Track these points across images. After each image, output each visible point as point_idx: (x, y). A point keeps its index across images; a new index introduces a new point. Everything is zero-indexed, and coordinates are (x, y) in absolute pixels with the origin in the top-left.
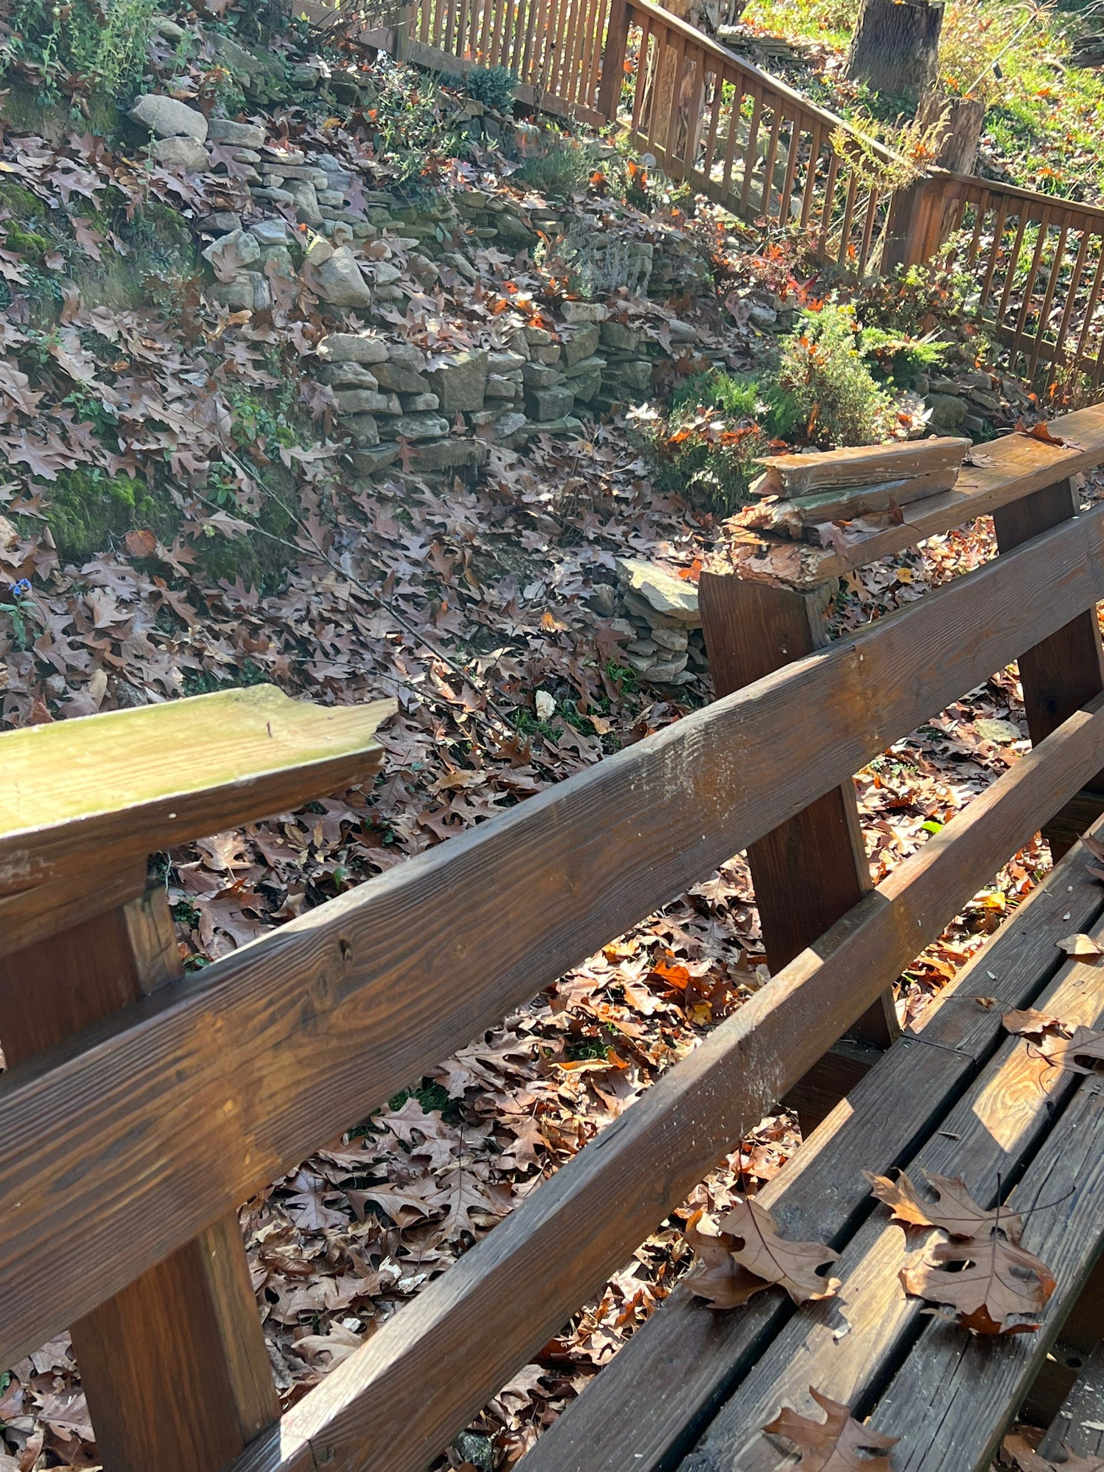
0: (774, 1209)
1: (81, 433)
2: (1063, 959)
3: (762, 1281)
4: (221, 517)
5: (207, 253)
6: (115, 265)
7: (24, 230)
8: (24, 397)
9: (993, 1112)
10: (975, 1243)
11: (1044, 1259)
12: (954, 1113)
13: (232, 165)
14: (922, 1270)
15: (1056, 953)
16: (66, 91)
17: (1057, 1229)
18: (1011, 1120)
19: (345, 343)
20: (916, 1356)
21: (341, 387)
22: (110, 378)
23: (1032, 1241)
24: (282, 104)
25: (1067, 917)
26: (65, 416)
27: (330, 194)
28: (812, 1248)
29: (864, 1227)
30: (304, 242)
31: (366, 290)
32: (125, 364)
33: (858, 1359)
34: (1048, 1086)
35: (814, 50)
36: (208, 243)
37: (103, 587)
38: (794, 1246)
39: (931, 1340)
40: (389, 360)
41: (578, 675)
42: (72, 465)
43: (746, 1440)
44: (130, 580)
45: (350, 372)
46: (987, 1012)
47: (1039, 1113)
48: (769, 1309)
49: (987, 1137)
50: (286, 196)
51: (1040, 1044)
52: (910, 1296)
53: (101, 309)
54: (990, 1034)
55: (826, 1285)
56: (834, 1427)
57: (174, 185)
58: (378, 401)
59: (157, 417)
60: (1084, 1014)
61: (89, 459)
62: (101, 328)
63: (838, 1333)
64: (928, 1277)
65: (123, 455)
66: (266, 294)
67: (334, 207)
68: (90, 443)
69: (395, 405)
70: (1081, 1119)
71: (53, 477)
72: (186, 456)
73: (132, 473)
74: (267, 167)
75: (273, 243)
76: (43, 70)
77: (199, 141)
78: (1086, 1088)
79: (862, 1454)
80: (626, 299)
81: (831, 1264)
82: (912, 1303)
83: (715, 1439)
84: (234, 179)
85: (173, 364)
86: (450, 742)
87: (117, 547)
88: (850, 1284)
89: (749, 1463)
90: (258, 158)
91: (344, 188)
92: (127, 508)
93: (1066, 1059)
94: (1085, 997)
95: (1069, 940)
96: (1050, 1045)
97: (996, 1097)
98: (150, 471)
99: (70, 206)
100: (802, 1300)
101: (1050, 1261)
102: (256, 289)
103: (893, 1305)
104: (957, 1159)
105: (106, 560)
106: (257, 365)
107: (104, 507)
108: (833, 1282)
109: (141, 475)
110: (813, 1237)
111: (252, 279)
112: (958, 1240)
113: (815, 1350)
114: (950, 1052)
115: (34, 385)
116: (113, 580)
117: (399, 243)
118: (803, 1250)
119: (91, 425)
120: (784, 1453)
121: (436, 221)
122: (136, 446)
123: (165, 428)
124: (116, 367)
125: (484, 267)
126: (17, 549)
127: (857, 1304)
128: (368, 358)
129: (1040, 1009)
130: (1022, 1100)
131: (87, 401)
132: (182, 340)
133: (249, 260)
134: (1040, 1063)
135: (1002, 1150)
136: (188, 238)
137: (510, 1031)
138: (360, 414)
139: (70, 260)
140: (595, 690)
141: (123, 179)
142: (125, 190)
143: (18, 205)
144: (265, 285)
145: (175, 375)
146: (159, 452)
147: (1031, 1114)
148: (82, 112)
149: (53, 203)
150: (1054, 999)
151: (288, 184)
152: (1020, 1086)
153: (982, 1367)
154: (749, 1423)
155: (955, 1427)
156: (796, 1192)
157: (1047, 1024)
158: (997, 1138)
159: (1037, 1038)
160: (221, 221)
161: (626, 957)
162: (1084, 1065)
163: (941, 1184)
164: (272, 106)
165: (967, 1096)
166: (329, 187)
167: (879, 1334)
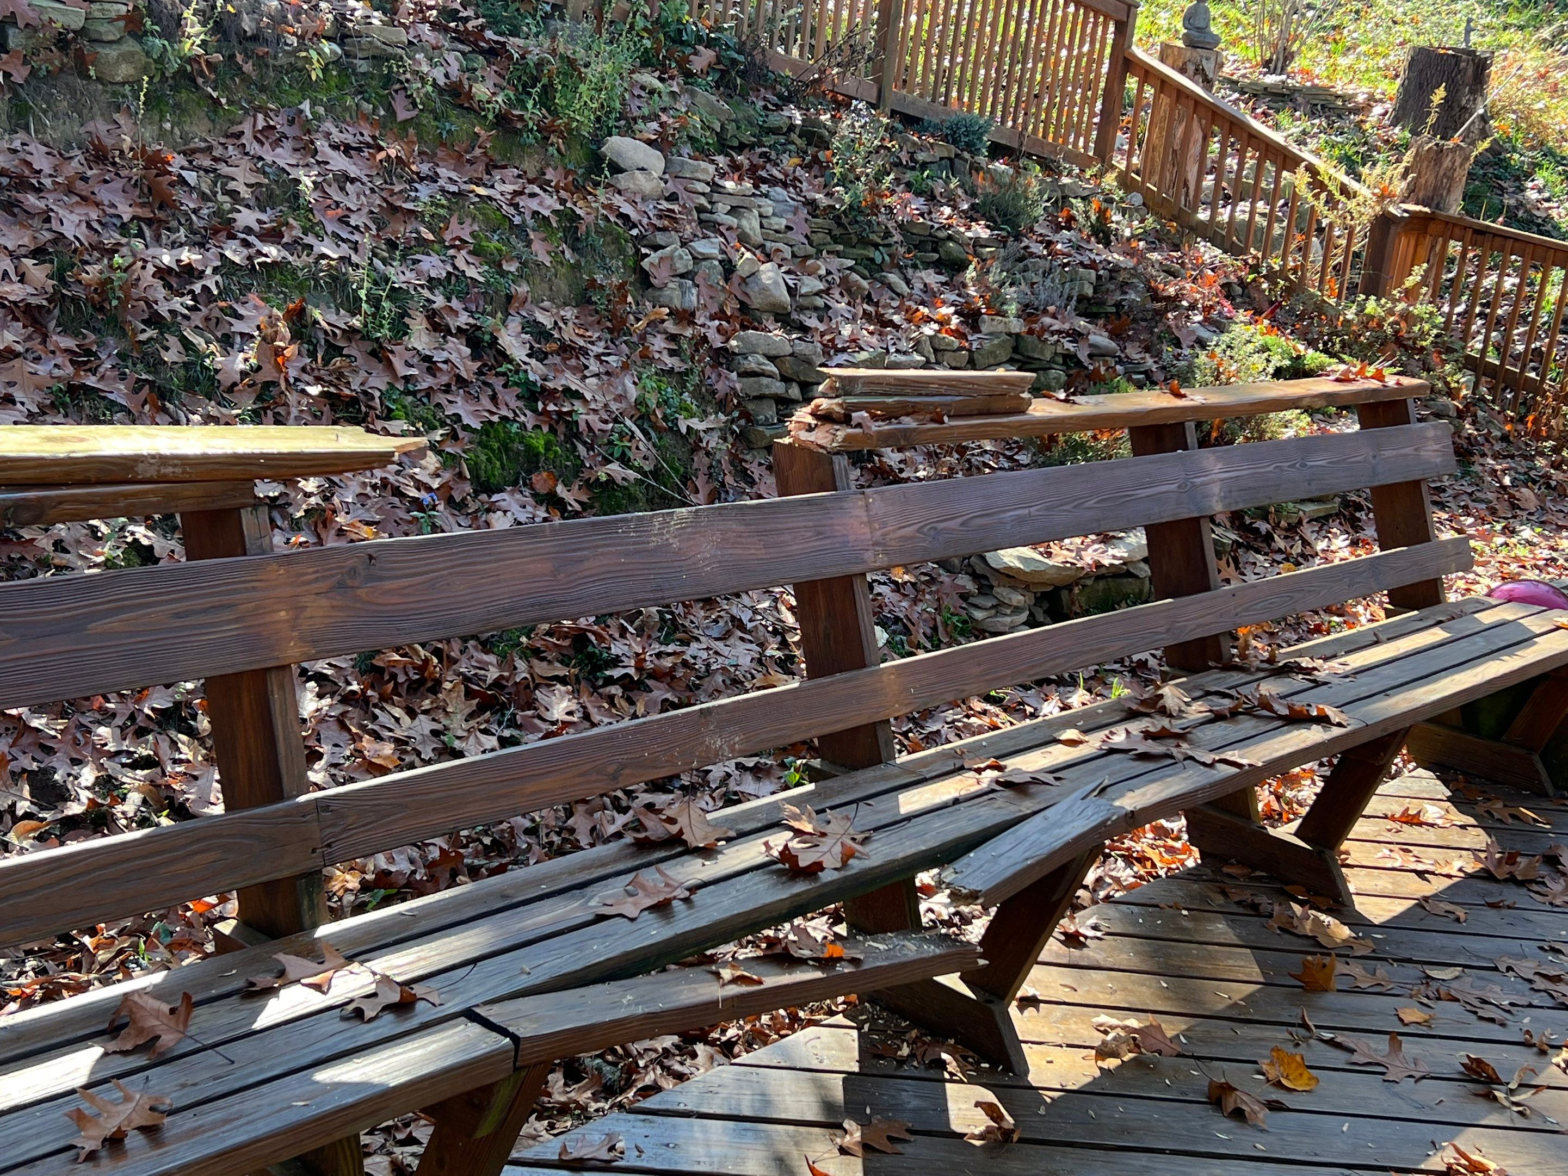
0: (717, 818)
1: (509, 397)
2: (1051, 742)
4: (615, 468)
5: (645, 264)
6: (563, 271)
7: (488, 240)
8: (465, 365)
9: (911, 798)
12: (883, 796)
13: (683, 195)
15: (1048, 739)
16: (545, 132)
17: (895, 844)
18: (920, 802)
19: (753, 339)
20: (748, 876)
21: (744, 374)
22: (541, 356)
23: (874, 846)
24: (752, 147)
25: (1079, 724)
26: (498, 383)
27: (774, 220)
30: (735, 257)
31: (787, 298)
32: (555, 346)
34: (965, 792)
35: (1361, 99)
36: (647, 255)
37: (505, 512)
39: (764, 872)
40: (792, 355)
41: (915, 617)
42: (495, 419)
43: (612, 889)
44: (529, 508)
45: (753, 362)
46: (959, 758)
47: (944, 802)
49: (895, 807)
50: (732, 221)
51: (980, 774)
52: (769, 856)
53: (546, 304)
54: (951, 768)
57: (627, 209)
58: (778, 387)
59: (574, 388)
60: (1033, 766)
61: (511, 415)
62: (541, 317)
65: (541, 414)
66: (694, 299)
67: (777, 231)
68: (514, 403)
69: (795, 392)
70: (970, 806)
71: (477, 425)
72: (593, 418)
73: (546, 429)
74: (716, 196)
75: (707, 258)
76: (527, 116)
77: (655, 175)
80: (1054, 316)
84: (684, 206)
85: (599, 348)
86: (778, 654)
87: (525, 484)
90: (708, 189)
91: (790, 216)
92: (538, 455)
96: (986, 774)
97: (921, 793)
98: (561, 429)
99: (530, 222)
102: (684, 294)
104: (862, 813)
105: (512, 493)
106: (672, 353)
107: (518, 453)
109: (553, 430)
111: (681, 285)
113: (687, 867)
114: (911, 772)
115: (475, 357)
116: (515, 508)
117: (835, 262)
118: (714, 831)
119: (518, 390)
121: (876, 246)
122: (551, 407)
123: (580, 396)
124: (547, 348)
125: (918, 286)
126: (438, 476)
127: (732, 855)
128: (773, 353)
130: (938, 796)
131: (517, 372)
132: (610, 331)
133: (682, 270)
136: (630, 251)
138: (761, 397)
139: (524, 264)
140: (929, 631)
141: (580, 203)
142: (578, 211)
143: (487, 219)
144: (694, 291)
145: (598, 357)
146: (569, 413)
147: (937, 801)
148: (559, 150)
149: (517, 220)
150: (1019, 758)
151: (733, 211)
158: (901, 808)
160: (660, 238)
164: (741, 148)
165: (902, 791)
166: (774, 214)
167: (734, 866)
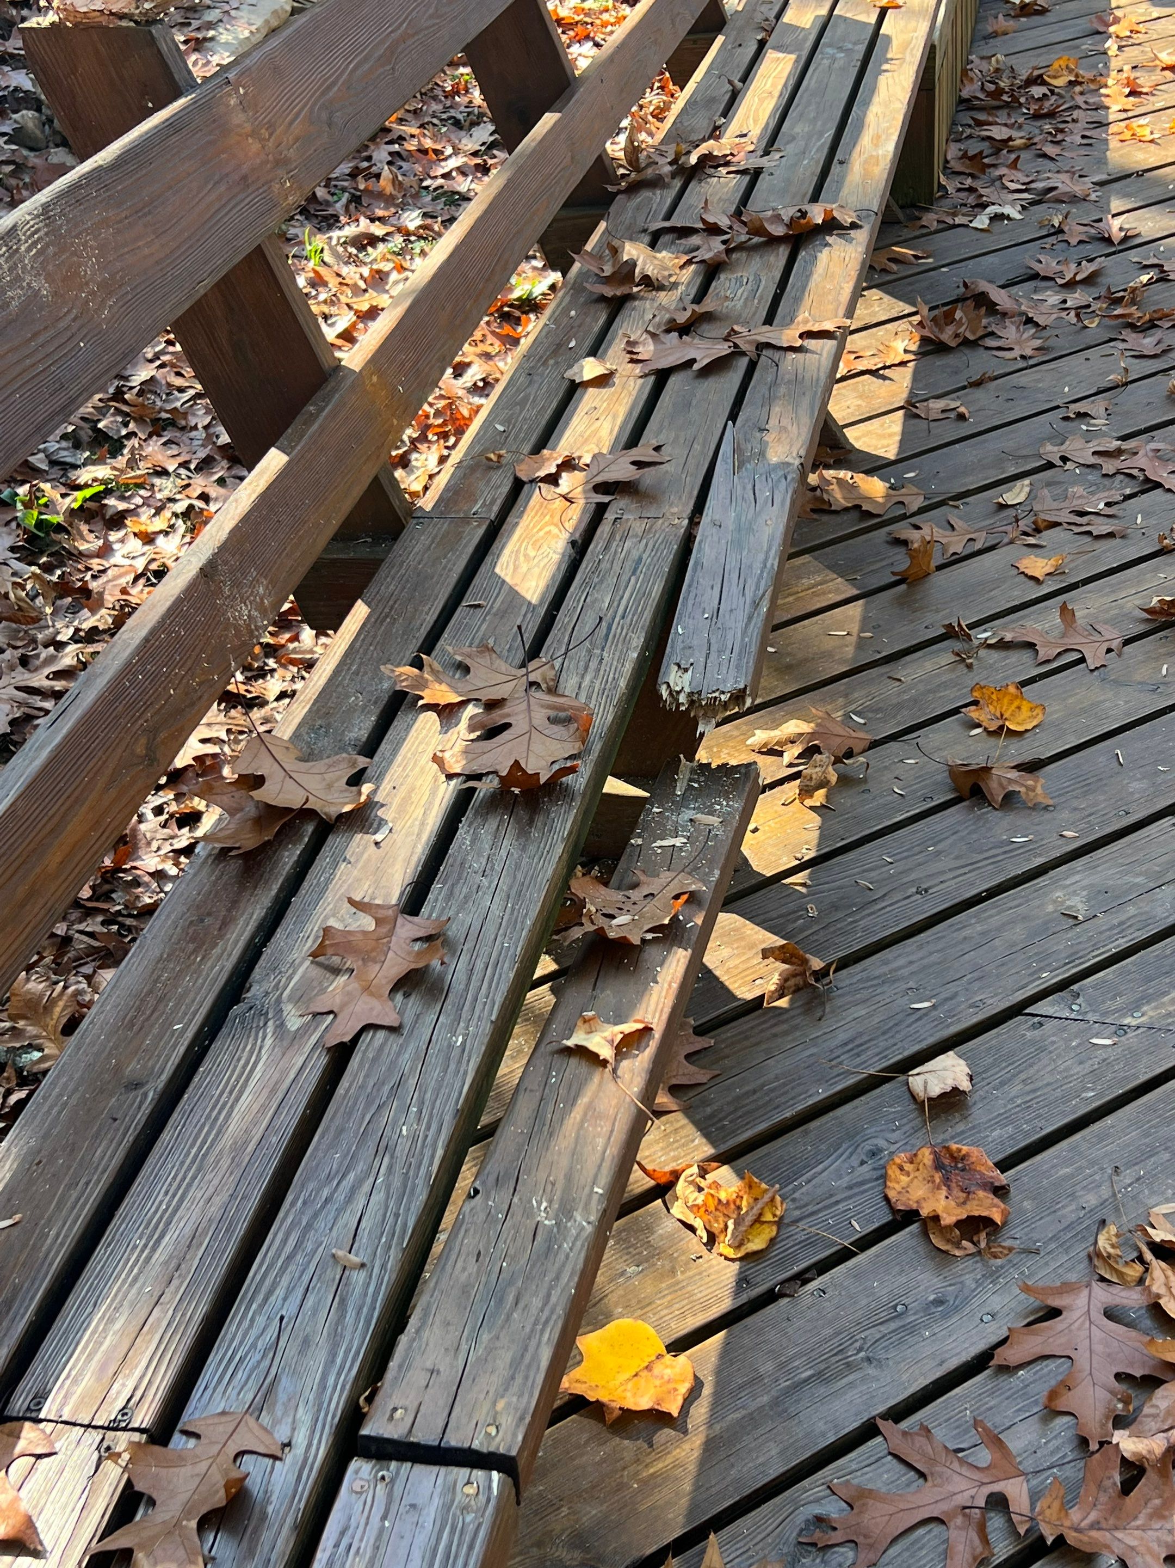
0: (296, 735)
2: (574, 389)
3: (288, 810)
9: (516, 568)
10: (508, 704)
11: (582, 699)
12: (476, 581)
14: (460, 746)
15: (565, 385)
17: (593, 665)
18: (536, 571)
20: (463, 834)
23: (569, 684)
25: (572, 344)
28: (339, 762)
29: (395, 723)
33: (403, 854)
34: (570, 526)
38: (320, 766)
39: (477, 813)
43: (294, 973)
46: (498, 468)
47: (563, 555)
48: (302, 837)
49: (514, 594)
51: (556, 484)
52: (450, 777)
54: (505, 489)
55: (360, 793)
56: (384, 930)
60: (599, 440)
63: (378, 837)
64: (466, 752)
70: (607, 548)
78: (610, 516)
79: (417, 946)
81: (363, 770)
82: (453, 783)
83: (259, 982)
88: (386, 785)
89: (299, 994)
93: (585, 492)
94: (599, 422)
95: (575, 368)
96: (567, 482)
97: (518, 551)
100: (334, 816)
101: (589, 697)
103: (434, 792)
104: (484, 627)
108: (366, 788)
110: (343, 749)
112: (492, 705)
113: (357, 861)
114: (466, 520)
118: (330, 766)
120: (336, 971)
127: (396, 801)
129: (554, 449)
130: (545, 547)
134: (560, 503)
135: (530, 603)
137: (46, 646)
147: (556, 557)
150: (567, 434)
152: (541, 533)
153: (531, 822)
154: (295, 955)
155: (511, 888)
156: (318, 710)
157: (559, 462)
158: (523, 593)
159: (553, 480)
161: (161, 532)
162: (606, 493)
163: (469, 656)
165: (488, 559)
167: (423, 824)
